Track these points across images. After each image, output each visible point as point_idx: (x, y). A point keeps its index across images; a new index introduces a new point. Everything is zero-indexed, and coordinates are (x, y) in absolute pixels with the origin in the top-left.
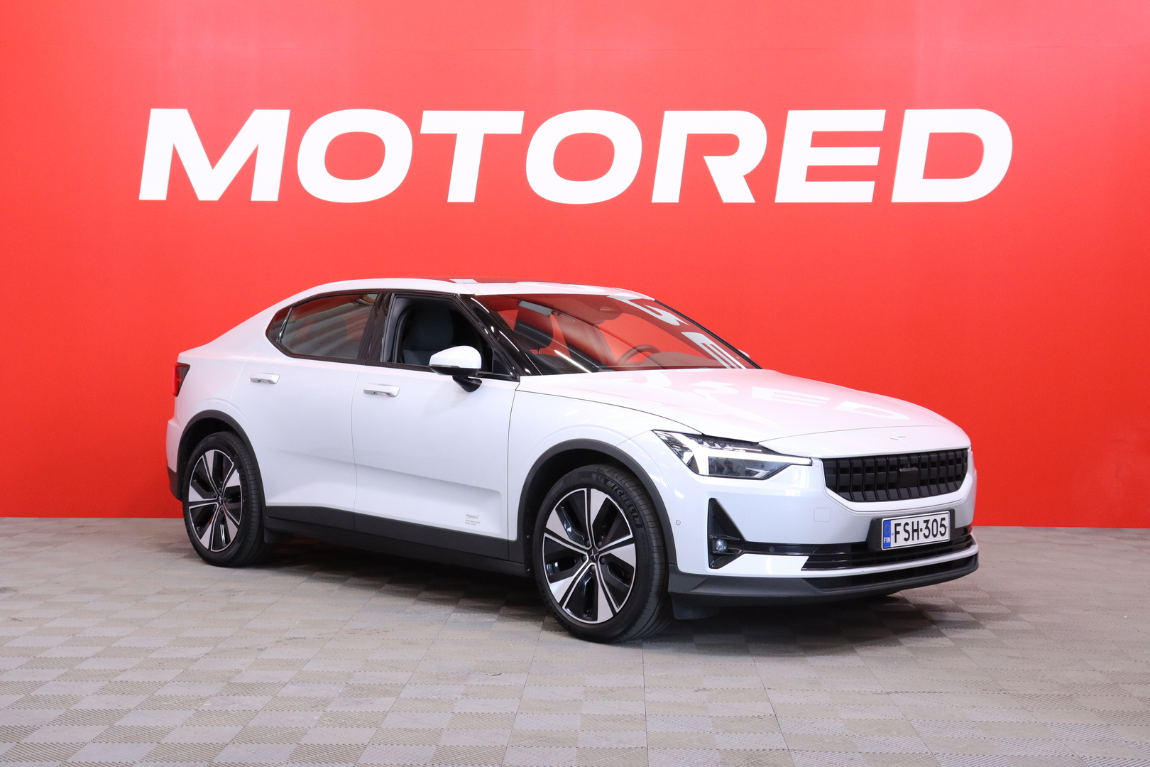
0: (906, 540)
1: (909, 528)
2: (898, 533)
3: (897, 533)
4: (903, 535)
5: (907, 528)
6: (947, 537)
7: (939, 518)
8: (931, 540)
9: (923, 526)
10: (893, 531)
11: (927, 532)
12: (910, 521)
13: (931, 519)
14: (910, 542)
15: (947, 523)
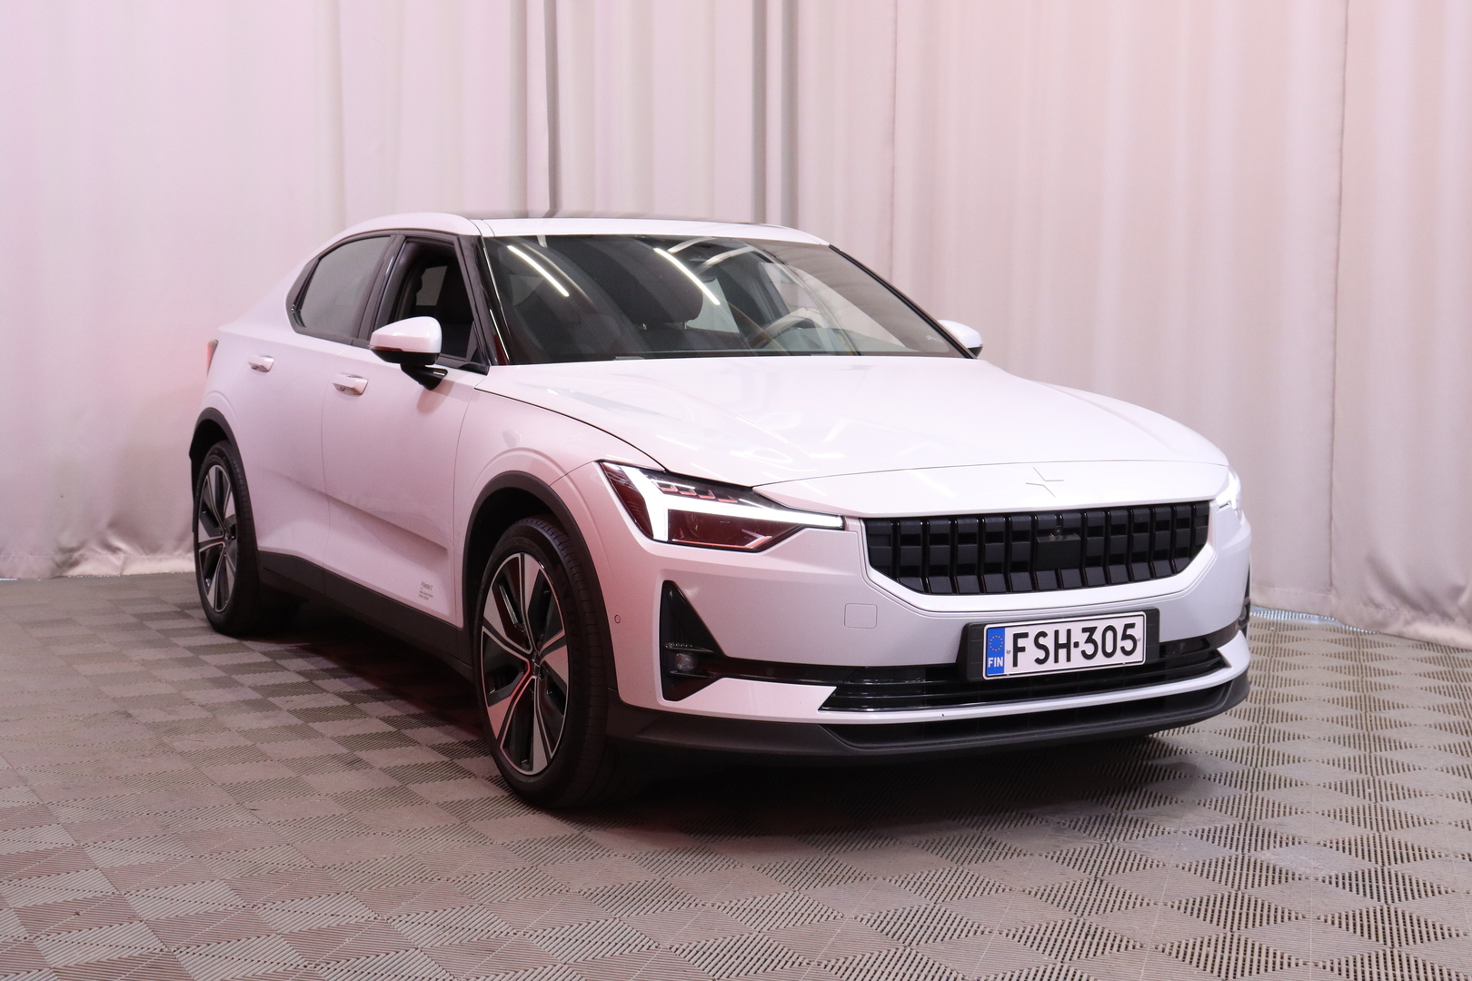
0: (1039, 661)
1: (1049, 642)
2: (1023, 649)
3: (1018, 650)
4: (1032, 653)
5: (1042, 641)
6: (1138, 657)
7: (1119, 625)
8: (1100, 661)
9: (1081, 637)
10: (1009, 645)
11: (1090, 649)
12: (1050, 630)
13: (1101, 626)
14: (1050, 666)
15: (1138, 632)
